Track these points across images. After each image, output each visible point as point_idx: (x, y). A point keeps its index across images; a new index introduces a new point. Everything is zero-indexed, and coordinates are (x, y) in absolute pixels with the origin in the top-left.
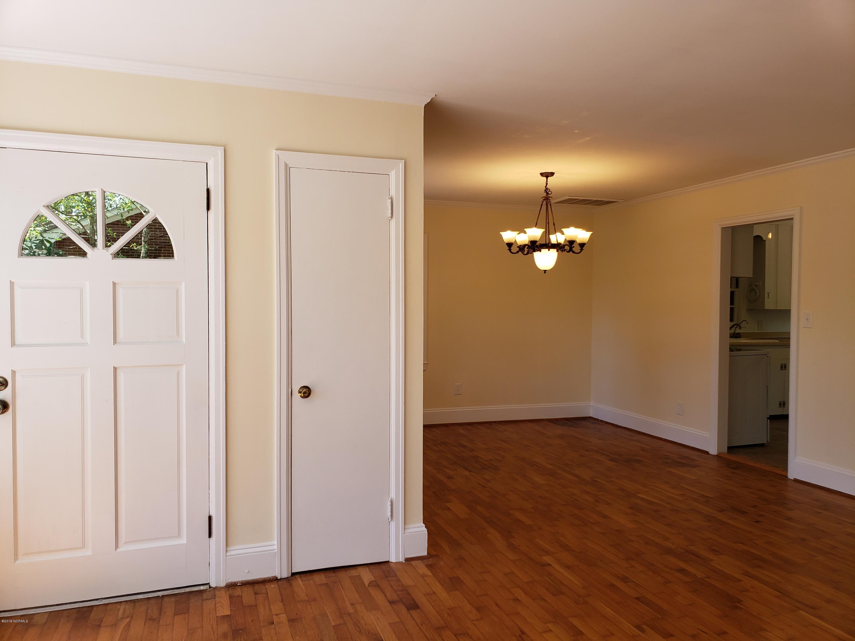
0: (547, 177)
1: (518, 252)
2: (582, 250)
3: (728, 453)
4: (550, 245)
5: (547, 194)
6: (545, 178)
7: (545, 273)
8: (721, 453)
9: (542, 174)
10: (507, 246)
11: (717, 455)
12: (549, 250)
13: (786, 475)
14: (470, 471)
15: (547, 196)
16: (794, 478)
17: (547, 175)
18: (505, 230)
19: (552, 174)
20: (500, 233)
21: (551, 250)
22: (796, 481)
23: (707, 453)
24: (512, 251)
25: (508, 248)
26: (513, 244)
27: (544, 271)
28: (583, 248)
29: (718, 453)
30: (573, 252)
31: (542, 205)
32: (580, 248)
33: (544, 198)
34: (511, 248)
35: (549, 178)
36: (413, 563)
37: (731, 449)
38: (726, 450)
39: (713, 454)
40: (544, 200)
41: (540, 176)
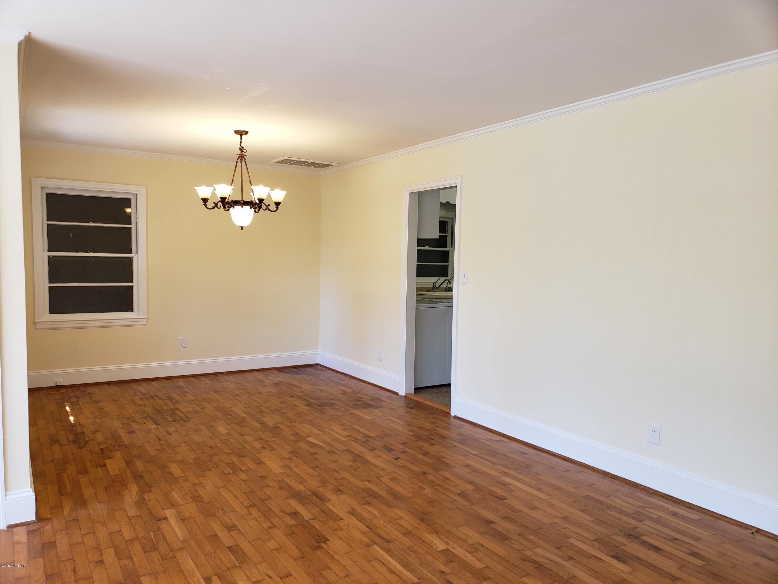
0: (241, 135)
1: (214, 208)
2: (277, 208)
3: (415, 393)
4: (242, 202)
5: (242, 151)
6: (239, 136)
7: (242, 229)
8: (408, 394)
9: (236, 132)
10: (202, 201)
11: (404, 396)
12: (242, 207)
13: (449, 412)
14: (157, 424)
15: (242, 154)
16: (454, 415)
17: (242, 133)
18: (199, 185)
19: (246, 133)
20: (195, 188)
21: (244, 207)
22: (456, 417)
23: (397, 394)
24: (208, 206)
25: (204, 204)
26: (208, 200)
27: (241, 228)
28: (279, 207)
29: (406, 394)
30: (269, 210)
31: (237, 162)
32: (276, 207)
33: (238, 156)
34: (207, 204)
35: (243, 136)
36: (15, 530)
37: (417, 390)
38: (412, 391)
39: (401, 395)
40: (239, 157)
41: (234, 133)
